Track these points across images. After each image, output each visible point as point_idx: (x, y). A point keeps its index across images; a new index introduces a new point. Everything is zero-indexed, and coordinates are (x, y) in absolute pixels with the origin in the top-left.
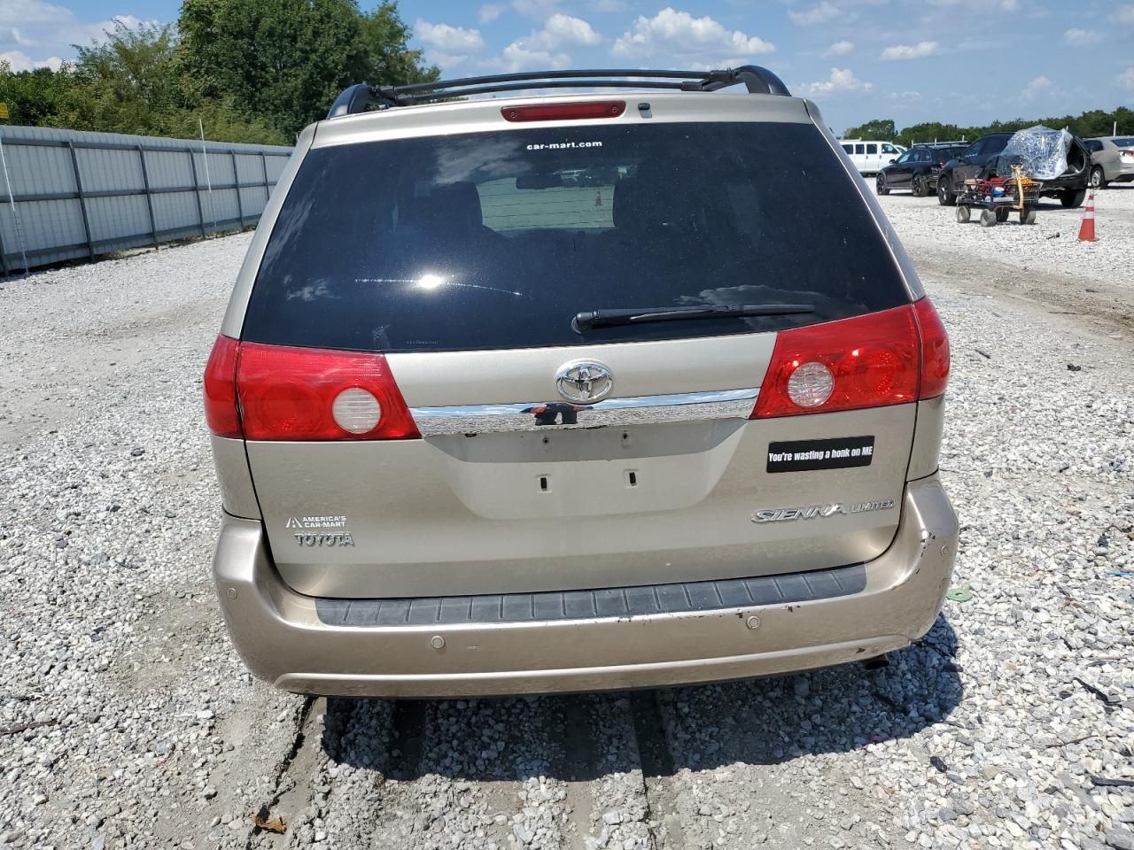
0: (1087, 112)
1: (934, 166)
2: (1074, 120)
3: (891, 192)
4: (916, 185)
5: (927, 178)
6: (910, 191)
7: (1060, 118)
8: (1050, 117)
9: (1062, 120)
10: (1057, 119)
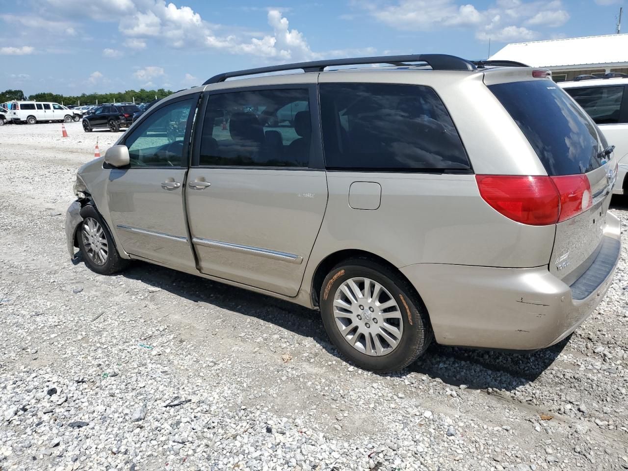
0: (127, 91)
1: (120, 115)
2: (122, 95)
3: (93, 130)
4: (112, 126)
5: (118, 122)
6: (109, 129)
7: (116, 93)
8: (111, 93)
9: (117, 94)
10: (114, 94)
